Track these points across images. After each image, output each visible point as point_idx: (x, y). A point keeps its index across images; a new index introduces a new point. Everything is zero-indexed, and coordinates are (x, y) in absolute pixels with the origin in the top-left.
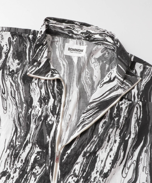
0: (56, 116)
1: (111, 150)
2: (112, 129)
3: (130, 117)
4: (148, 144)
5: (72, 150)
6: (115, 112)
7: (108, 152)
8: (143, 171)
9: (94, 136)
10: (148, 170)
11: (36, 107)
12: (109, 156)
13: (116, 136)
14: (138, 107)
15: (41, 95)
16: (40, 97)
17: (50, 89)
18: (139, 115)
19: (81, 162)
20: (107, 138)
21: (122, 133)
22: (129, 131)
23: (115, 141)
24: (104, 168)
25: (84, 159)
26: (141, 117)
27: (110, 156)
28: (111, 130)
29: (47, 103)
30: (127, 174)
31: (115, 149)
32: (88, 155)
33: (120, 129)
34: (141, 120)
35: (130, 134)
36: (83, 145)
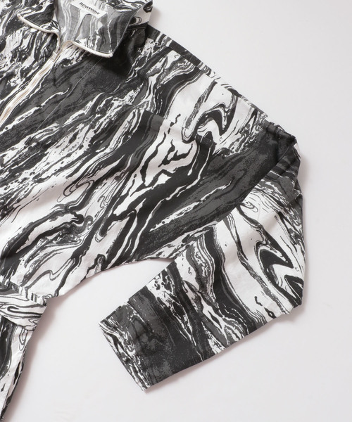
0: (24, 80)
1: (69, 155)
2: (83, 125)
3: (118, 122)
4: (125, 169)
5: (14, 126)
6: (102, 106)
7: (63, 156)
8: (98, 201)
9: (55, 124)
10: (106, 204)
11: (5, 58)
12: (61, 162)
13: (86, 139)
14: (136, 113)
15: (20, 46)
16: (17, 48)
17: (37, 44)
18: (132, 127)
19: (19, 149)
20: (71, 136)
21: (96, 139)
22: (106, 143)
23: (81, 147)
24: (44, 172)
25: (25, 148)
26: (134, 132)
27: (63, 163)
28: (81, 126)
29: (23, 60)
30: (72, 192)
31: (74, 157)
32: (34, 144)
33: (95, 132)
34: (132, 136)
35: (107, 147)
36: (33, 127)
